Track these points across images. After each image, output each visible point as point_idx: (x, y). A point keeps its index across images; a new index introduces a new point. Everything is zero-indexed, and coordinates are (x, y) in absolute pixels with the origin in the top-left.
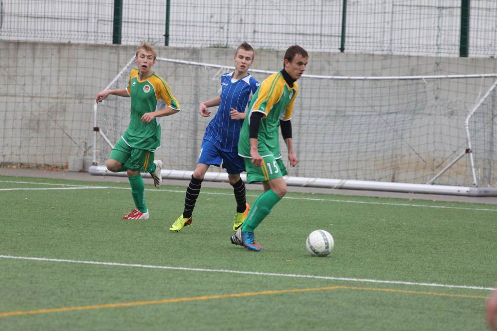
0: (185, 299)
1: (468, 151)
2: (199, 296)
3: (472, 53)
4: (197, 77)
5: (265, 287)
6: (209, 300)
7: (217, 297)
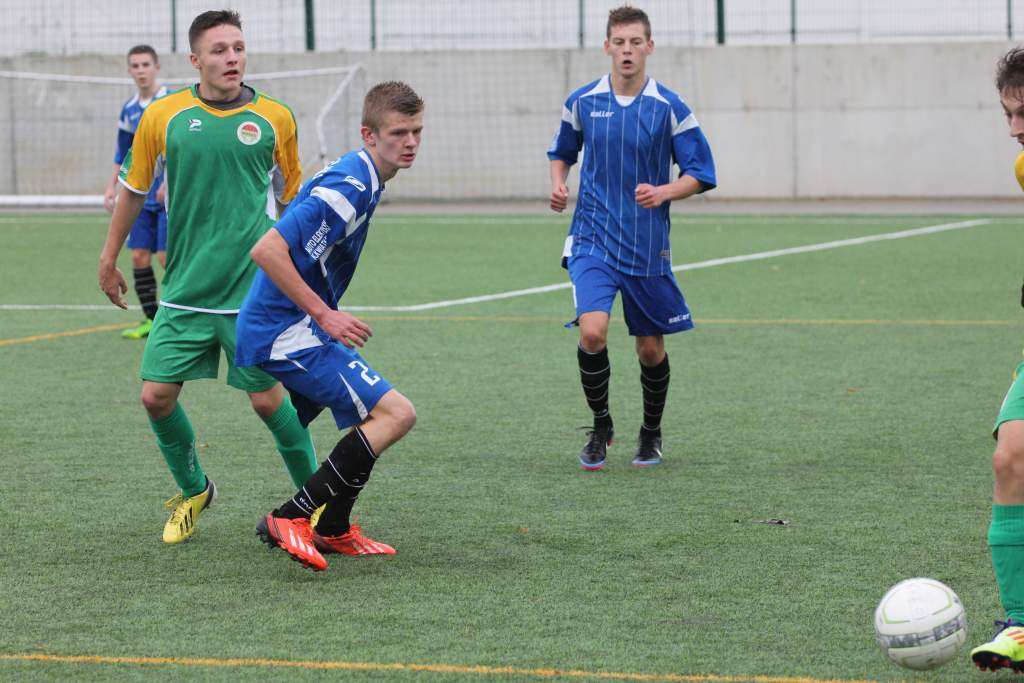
0: (11, 341)
1: (322, 157)
2: (28, 336)
3: (320, 46)
4: (12, 91)
5: (103, 322)
6: (38, 341)
7: (48, 336)
